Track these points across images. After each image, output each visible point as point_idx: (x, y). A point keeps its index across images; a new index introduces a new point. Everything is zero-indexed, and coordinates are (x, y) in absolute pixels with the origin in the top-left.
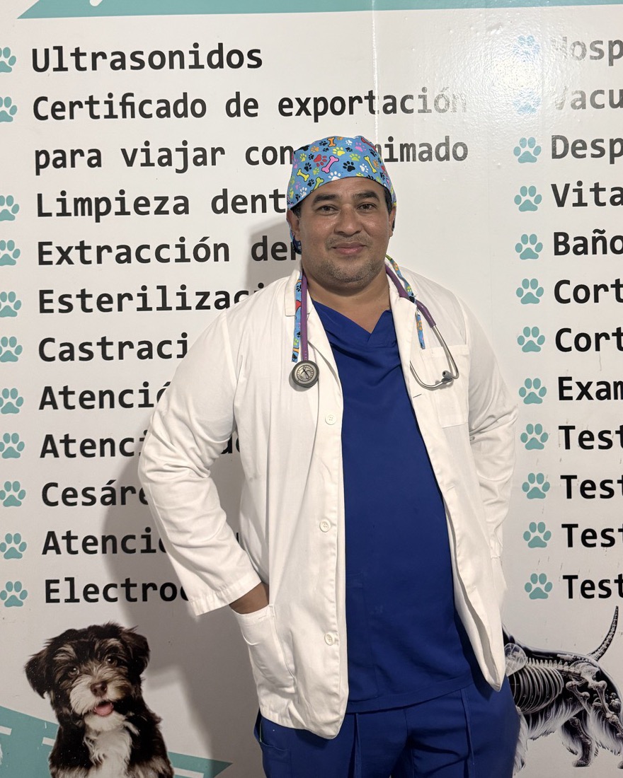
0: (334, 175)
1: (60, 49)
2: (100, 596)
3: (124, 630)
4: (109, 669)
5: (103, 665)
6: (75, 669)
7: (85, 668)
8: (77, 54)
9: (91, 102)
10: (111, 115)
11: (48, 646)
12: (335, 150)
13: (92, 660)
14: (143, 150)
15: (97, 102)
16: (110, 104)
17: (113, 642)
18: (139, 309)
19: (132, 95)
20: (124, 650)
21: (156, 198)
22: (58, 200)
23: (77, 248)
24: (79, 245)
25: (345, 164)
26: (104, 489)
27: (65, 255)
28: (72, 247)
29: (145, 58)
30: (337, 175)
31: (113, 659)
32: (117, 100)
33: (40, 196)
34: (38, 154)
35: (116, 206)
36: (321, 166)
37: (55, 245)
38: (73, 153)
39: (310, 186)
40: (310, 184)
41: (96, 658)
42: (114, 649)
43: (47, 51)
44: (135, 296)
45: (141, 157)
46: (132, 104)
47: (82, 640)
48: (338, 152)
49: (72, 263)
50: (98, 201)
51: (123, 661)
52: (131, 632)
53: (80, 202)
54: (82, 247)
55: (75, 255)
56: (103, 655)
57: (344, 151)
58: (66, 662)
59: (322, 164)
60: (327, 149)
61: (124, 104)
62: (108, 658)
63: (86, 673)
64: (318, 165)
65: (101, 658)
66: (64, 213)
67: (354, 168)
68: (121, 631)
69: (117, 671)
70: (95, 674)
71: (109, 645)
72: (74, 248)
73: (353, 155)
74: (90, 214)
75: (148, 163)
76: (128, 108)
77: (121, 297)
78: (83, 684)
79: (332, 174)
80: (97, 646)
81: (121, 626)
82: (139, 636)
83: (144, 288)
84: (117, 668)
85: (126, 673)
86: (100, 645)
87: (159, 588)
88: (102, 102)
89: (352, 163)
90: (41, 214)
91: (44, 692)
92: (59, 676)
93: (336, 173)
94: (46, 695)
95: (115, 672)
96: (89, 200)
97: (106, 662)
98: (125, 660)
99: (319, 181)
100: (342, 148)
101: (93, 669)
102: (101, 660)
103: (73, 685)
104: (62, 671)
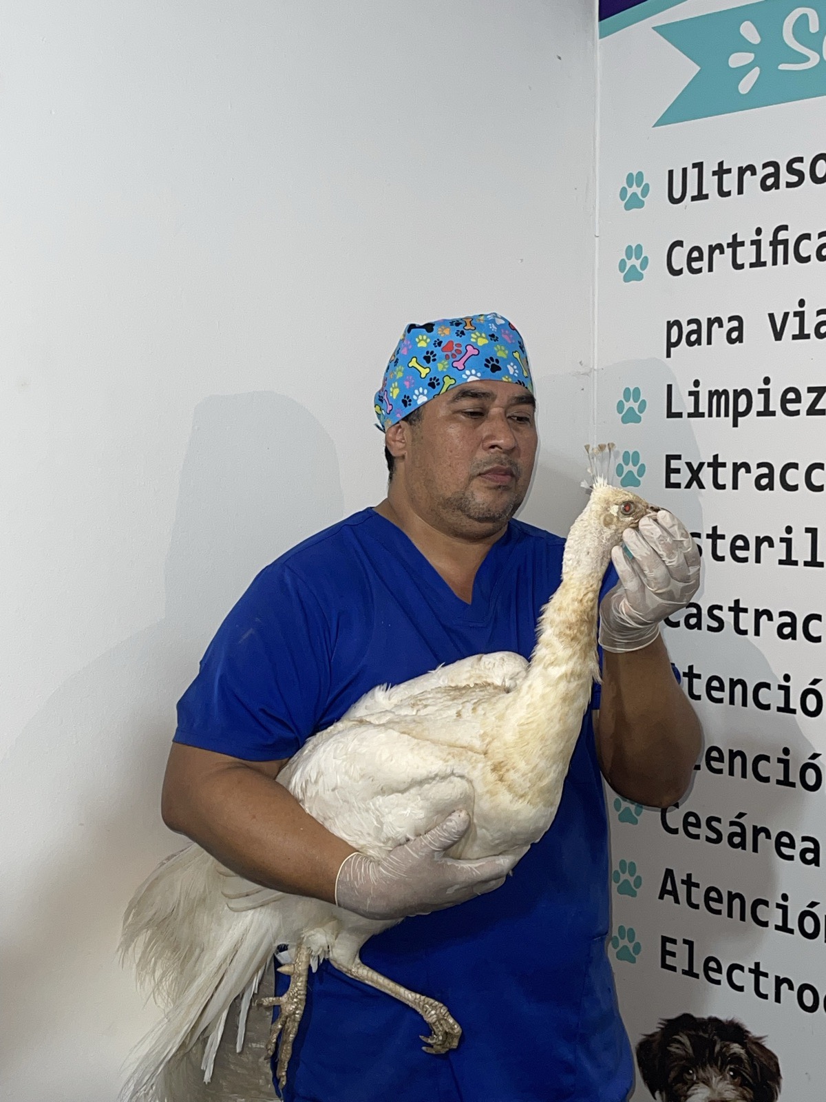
0: (471, 374)
1: (699, 166)
2: (723, 977)
3: (750, 1035)
4: (731, 1087)
5: (724, 1078)
6: (691, 1072)
7: (703, 1075)
8: (721, 172)
9: (735, 244)
10: (759, 263)
11: (662, 1029)
12: (473, 335)
13: (711, 1067)
14: (796, 314)
15: (742, 244)
16: (757, 243)
17: (736, 1048)
18: (781, 562)
19: (785, 228)
20: (749, 1064)
21: (810, 390)
22: (691, 393)
23: (709, 465)
24: (711, 461)
25: (487, 360)
26: (732, 823)
27: (695, 474)
28: (704, 463)
29: (804, 167)
30: (475, 375)
31: (737, 1073)
32: (766, 238)
33: (670, 387)
34: (670, 325)
35: (758, 402)
36: (452, 360)
37: (684, 459)
38: (711, 322)
39: (434, 387)
40: (432, 385)
41: (716, 1065)
42: (736, 1058)
43: (685, 170)
44: (776, 541)
45: (793, 326)
46: (785, 242)
47: (701, 1033)
48: (479, 340)
49: (703, 488)
50: (737, 394)
51: (748, 1081)
52: (760, 1041)
53: (715, 397)
54: (716, 464)
55: (706, 475)
56: (724, 1064)
57: (486, 338)
58: (681, 1058)
59: (454, 356)
60: (463, 333)
61: (775, 243)
62: (731, 1070)
63: (703, 1082)
64: (447, 357)
65: (721, 1066)
66: (697, 414)
67: (499, 369)
68: (747, 1036)
69: (741, 1092)
70: (714, 1087)
71: (732, 1051)
72: (706, 465)
73: (498, 346)
74: (727, 415)
75: (802, 335)
76: (780, 248)
77: (759, 541)
78: (700, 1095)
79: (468, 372)
80: (717, 1048)
81: (748, 1029)
82: (769, 1051)
83: (789, 530)
84: (741, 1089)
85: (751, 1099)
86: (721, 1048)
87: (796, 988)
88: (748, 243)
89: (497, 361)
90: (670, 415)
91: (655, 1091)
92: (672, 1074)
93: (473, 372)
94: (657, 1094)
95: (738, 1093)
96: (725, 392)
97: (728, 1076)
98: (751, 1081)
99: (448, 382)
100: (483, 335)
101: (712, 1079)
102: (721, 1071)
103: (689, 1093)
104: (676, 1068)
